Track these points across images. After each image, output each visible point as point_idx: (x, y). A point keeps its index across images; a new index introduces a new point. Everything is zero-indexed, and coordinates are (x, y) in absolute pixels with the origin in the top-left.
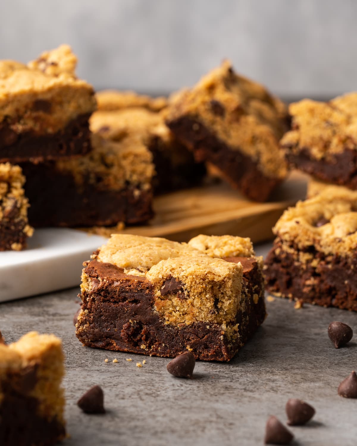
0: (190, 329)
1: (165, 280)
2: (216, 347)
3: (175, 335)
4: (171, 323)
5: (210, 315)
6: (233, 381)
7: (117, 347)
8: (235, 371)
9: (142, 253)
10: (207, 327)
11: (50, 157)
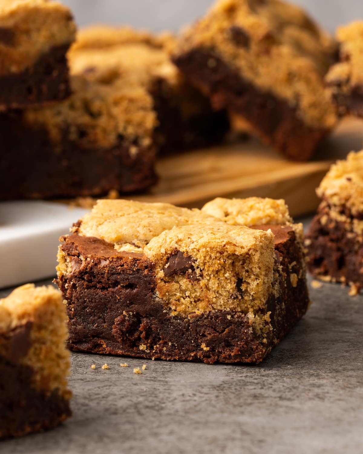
0: (205, 321)
1: (169, 255)
2: (240, 345)
3: (184, 330)
4: (179, 313)
5: (232, 301)
6: (265, 388)
7: (108, 350)
8: (268, 376)
9: (138, 222)
10: (228, 318)
11: (15, 105)
